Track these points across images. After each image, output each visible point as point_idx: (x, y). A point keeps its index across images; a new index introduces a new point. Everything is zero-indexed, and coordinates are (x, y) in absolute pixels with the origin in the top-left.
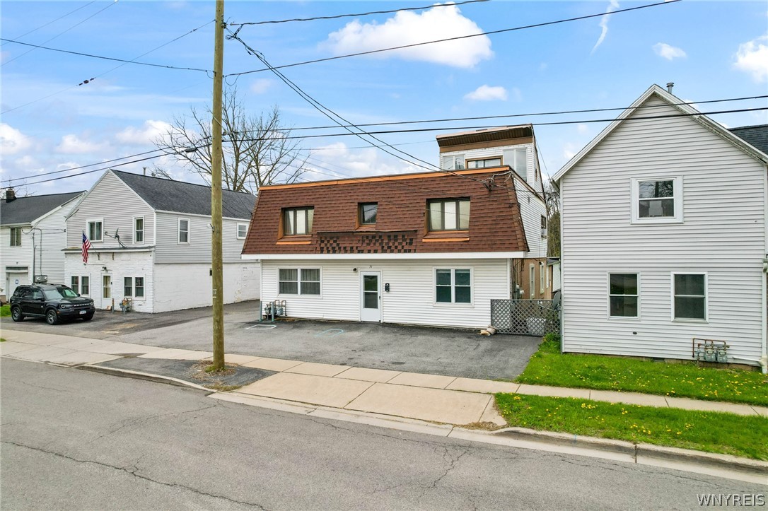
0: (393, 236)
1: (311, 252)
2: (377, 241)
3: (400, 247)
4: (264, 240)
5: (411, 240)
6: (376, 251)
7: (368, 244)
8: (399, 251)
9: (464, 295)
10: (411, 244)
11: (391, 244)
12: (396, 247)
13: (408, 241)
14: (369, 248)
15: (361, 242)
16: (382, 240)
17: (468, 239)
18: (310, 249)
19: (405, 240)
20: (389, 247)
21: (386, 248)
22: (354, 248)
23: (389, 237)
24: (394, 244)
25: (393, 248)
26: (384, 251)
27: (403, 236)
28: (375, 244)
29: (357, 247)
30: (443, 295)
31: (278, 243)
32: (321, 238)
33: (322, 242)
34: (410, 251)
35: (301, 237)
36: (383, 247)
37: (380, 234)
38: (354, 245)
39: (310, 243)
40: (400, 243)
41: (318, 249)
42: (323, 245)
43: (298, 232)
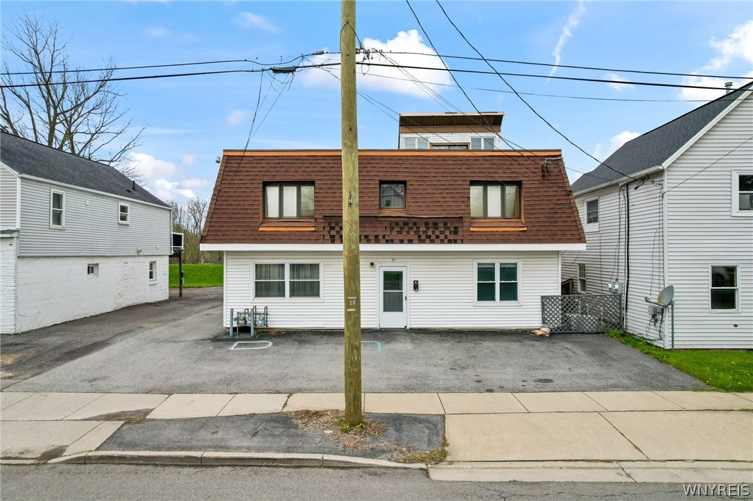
0: (432, 223)
1: (316, 241)
2: (412, 228)
3: (442, 237)
4: (237, 224)
5: (456, 228)
6: (410, 242)
7: (400, 233)
8: (442, 242)
9: (510, 292)
10: (456, 232)
11: (430, 233)
12: (437, 237)
13: (452, 229)
14: (401, 237)
15: (388, 229)
16: (418, 228)
17: (525, 229)
18: (314, 238)
19: (449, 228)
20: (429, 237)
21: (423, 237)
22: (381, 237)
23: (427, 224)
24: (433, 232)
25: (433, 237)
26: (421, 241)
27: (445, 224)
28: (408, 232)
29: (384, 236)
30: (485, 293)
31: (261, 229)
32: (330, 223)
33: (333, 228)
34: (455, 242)
35: (290, 221)
36: (420, 236)
37: (415, 220)
38: (380, 232)
39: (313, 229)
40: (442, 232)
41: (327, 237)
42: (333, 233)
43: (286, 214)
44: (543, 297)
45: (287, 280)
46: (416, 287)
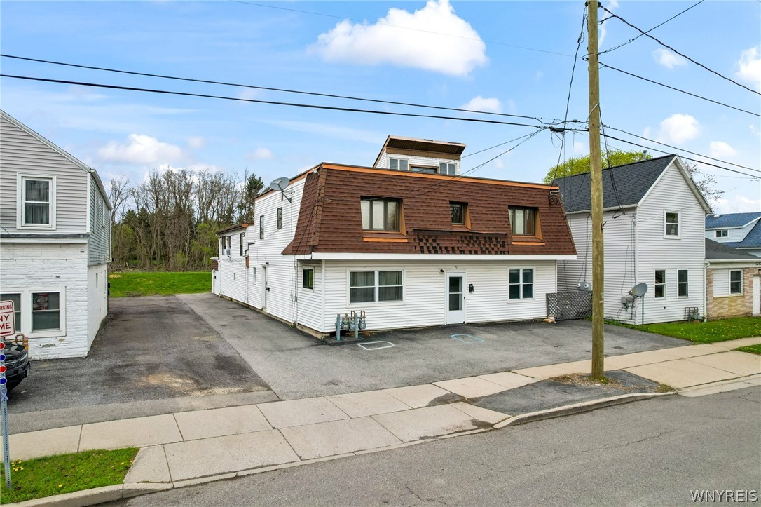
0: (488, 238)
1: (410, 251)
2: (475, 241)
3: (496, 249)
4: (344, 235)
5: (503, 242)
6: (476, 253)
7: (468, 245)
8: (496, 253)
9: (528, 292)
10: (504, 246)
11: (488, 246)
12: (493, 249)
13: (501, 243)
14: (469, 249)
15: (460, 242)
16: (480, 241)
17: (544, 244)
18: (408, 248)
19: (498, 242)
20: (487, 249)
21: (484, 249)
22: (456, 249)
23: (485, 238)
24: (490, 245)
25: (490, 249)
26: (483, 253)
27: (496, 238)
28: (473, 245)
29: (458, 248)
30: (514, 293)
31: (365, 240)
32: (418, 236)
33: (421, 240)
34: (504, 253)
35: (379, 233)
36: (481, 248)
37: (477, 235)
38: (455, 244)
39: (406, 241)
40: (495, 245)
41: (418, 248)
42: (422, 244)
43: (375, 227)
44: (547, 295)
45: (377, 286)
46: (471, 289)
